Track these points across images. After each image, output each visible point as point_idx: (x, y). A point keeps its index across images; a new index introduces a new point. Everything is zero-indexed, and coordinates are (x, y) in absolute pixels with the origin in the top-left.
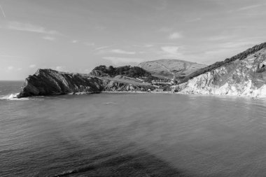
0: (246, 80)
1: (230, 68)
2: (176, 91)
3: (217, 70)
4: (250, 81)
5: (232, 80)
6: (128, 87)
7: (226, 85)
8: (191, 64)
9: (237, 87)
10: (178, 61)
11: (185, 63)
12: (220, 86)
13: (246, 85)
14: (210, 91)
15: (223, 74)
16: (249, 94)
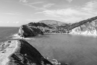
0: (94, 29)
1: (86, 25)
2: (68, 33)
3: (82, 26)
4: (95, 30)
5: (88, 29)
6: (50, 32)
7: (87, 31)
8: (59, 22)
9: (91, 32)
10: (54, 21)
11: (57, 22)
12: (84, 31)
13: (94, 31)
14: (81, 33)
15: (84, 27)
16: (95, 34)
